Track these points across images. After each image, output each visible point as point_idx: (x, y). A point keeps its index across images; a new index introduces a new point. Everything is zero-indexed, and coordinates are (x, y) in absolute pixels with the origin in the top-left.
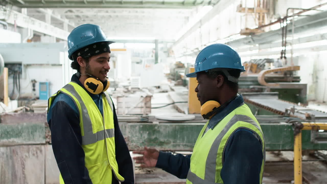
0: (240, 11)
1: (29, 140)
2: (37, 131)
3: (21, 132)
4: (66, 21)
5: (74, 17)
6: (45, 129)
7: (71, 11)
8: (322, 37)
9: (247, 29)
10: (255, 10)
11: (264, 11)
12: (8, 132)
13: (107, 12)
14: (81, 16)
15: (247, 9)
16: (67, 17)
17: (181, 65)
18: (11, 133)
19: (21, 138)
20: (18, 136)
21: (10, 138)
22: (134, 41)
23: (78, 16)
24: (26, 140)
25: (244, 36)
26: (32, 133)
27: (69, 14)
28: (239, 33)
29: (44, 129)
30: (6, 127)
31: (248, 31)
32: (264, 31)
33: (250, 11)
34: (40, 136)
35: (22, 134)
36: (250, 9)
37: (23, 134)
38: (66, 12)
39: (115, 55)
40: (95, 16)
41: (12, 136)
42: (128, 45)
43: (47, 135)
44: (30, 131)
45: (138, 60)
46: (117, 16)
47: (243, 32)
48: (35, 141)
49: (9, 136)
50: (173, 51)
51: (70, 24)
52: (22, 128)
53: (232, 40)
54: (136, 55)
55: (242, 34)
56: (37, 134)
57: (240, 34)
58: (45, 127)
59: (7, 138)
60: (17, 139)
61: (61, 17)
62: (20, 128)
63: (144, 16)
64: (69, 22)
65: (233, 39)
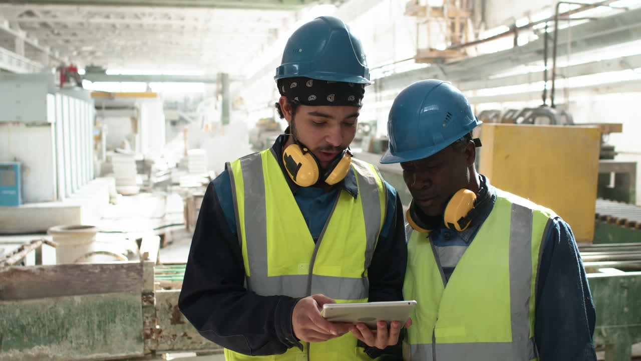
0: (415, 14)
1: (92, 348)
2: (117, 320)
3: (67, 326)
4: (21, 35)
5: (37, 26)
6: (144, 313)
7: (30, 13)
8: (624, 63)
9: (431, 50)
10: (446, 12)
11: (464, 14)
12: (23, 328)
13: (108, 17)
14: (53, 26)
15: (429, 10)
16: (22, 26)
17: (273, 126)
18: (33, 330)
19: (65, 344)
20: (57, 338)
21: (31, 347)
22: (162, 79)
23: (44, 25)
24: (83, 348)
25: (425, 65)
26: (99, 327)
27: (26, 19)
28: (412, 56)
29: (139, 314)
30: (18, 312)
31: (434, 55)
32: (465, 54)
33: (436, 13)
34: (126, 334)
35: (68, 330)
36: (435, 9)
37: (73, 332)
38: (21, 16)
39: (137, 104)
40: (81, 24)
41: (36, 340)
42: (155, 87)
43: (148, 332)
44: (96, 319)
45: (175, 115)
46: (128, 26)
47: (422, 56)
48: (110, 351)
49: (26, 340)
50: (241, 99)
51: (30, 41)
52: (69, 314)
53: (388, 74)
54: (170, 106)
55: (418, 59)
56: (117, 328)
57: (413, 61)
58: (143, 307)
59: (21, 347)
60: (54, 346)
61: (11, 27)
62: (62, 312)
63: (183, 27)
64: (28, 36)
65: (388, 71)
